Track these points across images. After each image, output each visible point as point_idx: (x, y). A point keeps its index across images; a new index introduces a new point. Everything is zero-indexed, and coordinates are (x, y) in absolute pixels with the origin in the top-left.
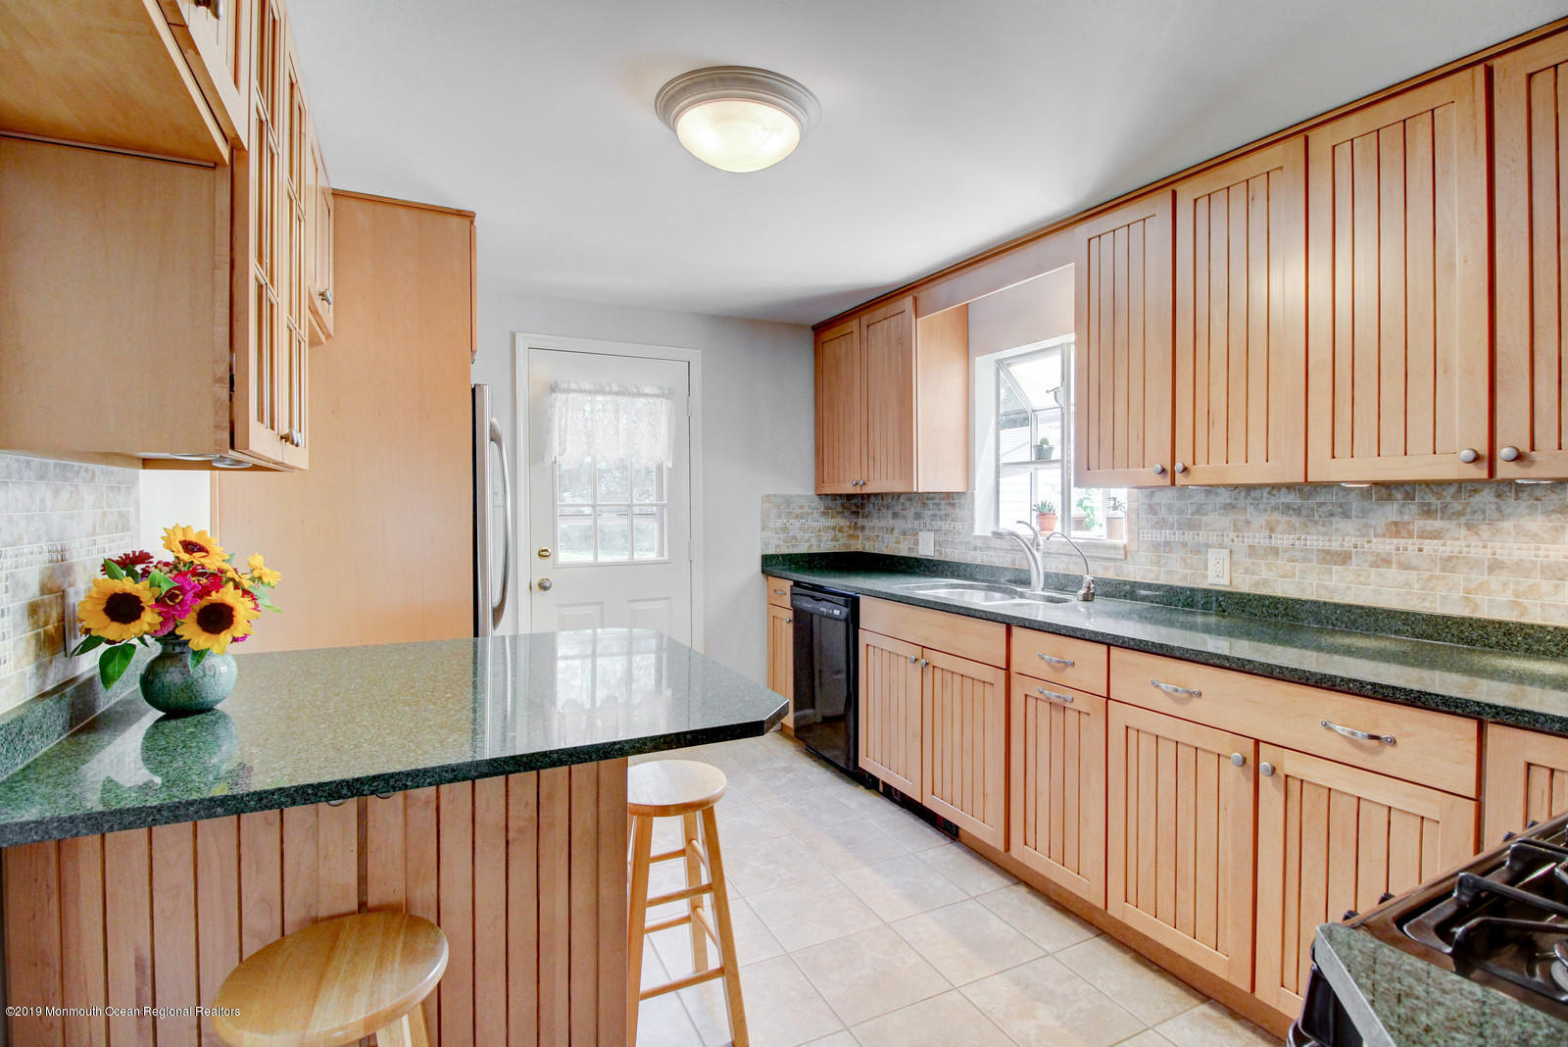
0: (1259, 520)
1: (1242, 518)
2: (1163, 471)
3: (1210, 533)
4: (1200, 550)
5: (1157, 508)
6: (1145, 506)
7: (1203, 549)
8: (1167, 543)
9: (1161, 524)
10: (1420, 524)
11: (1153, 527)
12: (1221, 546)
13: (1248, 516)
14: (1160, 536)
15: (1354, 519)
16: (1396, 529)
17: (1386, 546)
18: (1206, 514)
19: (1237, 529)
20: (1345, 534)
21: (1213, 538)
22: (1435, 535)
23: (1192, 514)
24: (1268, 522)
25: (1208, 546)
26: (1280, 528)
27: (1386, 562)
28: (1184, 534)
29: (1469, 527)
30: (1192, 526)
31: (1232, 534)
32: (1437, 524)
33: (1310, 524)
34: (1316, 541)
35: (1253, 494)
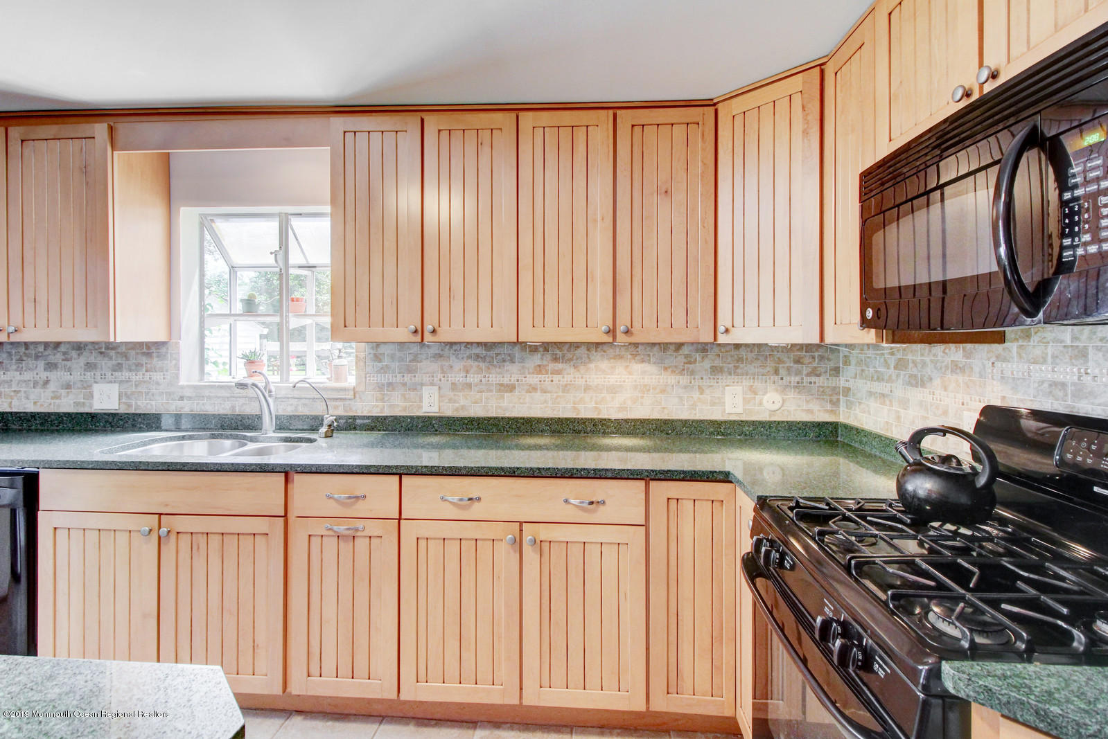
0: (458, 365)
1: (447, 364)
2: (416, 331)
3: (424, 375)
4: (415, 388)
5: (381, 357)
6: (372, 356)
7: (419, 387)
8: (390, 384)
9: (384, 370)
10: (552, 366)
11: (378, 372)
12: (432, 384)
13: (451, 363)
14: (383, 379)
15: (517, 363)
16: (540, 369)
17: (534, 379)
18: (421, 362)
19: (443, 372)
20: (511, 373)
21: (426, 379)
22: (558, 372)
23: (410, 361)
24: (465, 366)
25: (422, 385)
26: (472, 371)
27: (533, 389)
28: (403, 376)
29: (575, 367)
30: (410, 370)
31: (439, 376)
32: (560, 366)
33: (491, 367)
34: (494, 378)
35: (455, 347)
